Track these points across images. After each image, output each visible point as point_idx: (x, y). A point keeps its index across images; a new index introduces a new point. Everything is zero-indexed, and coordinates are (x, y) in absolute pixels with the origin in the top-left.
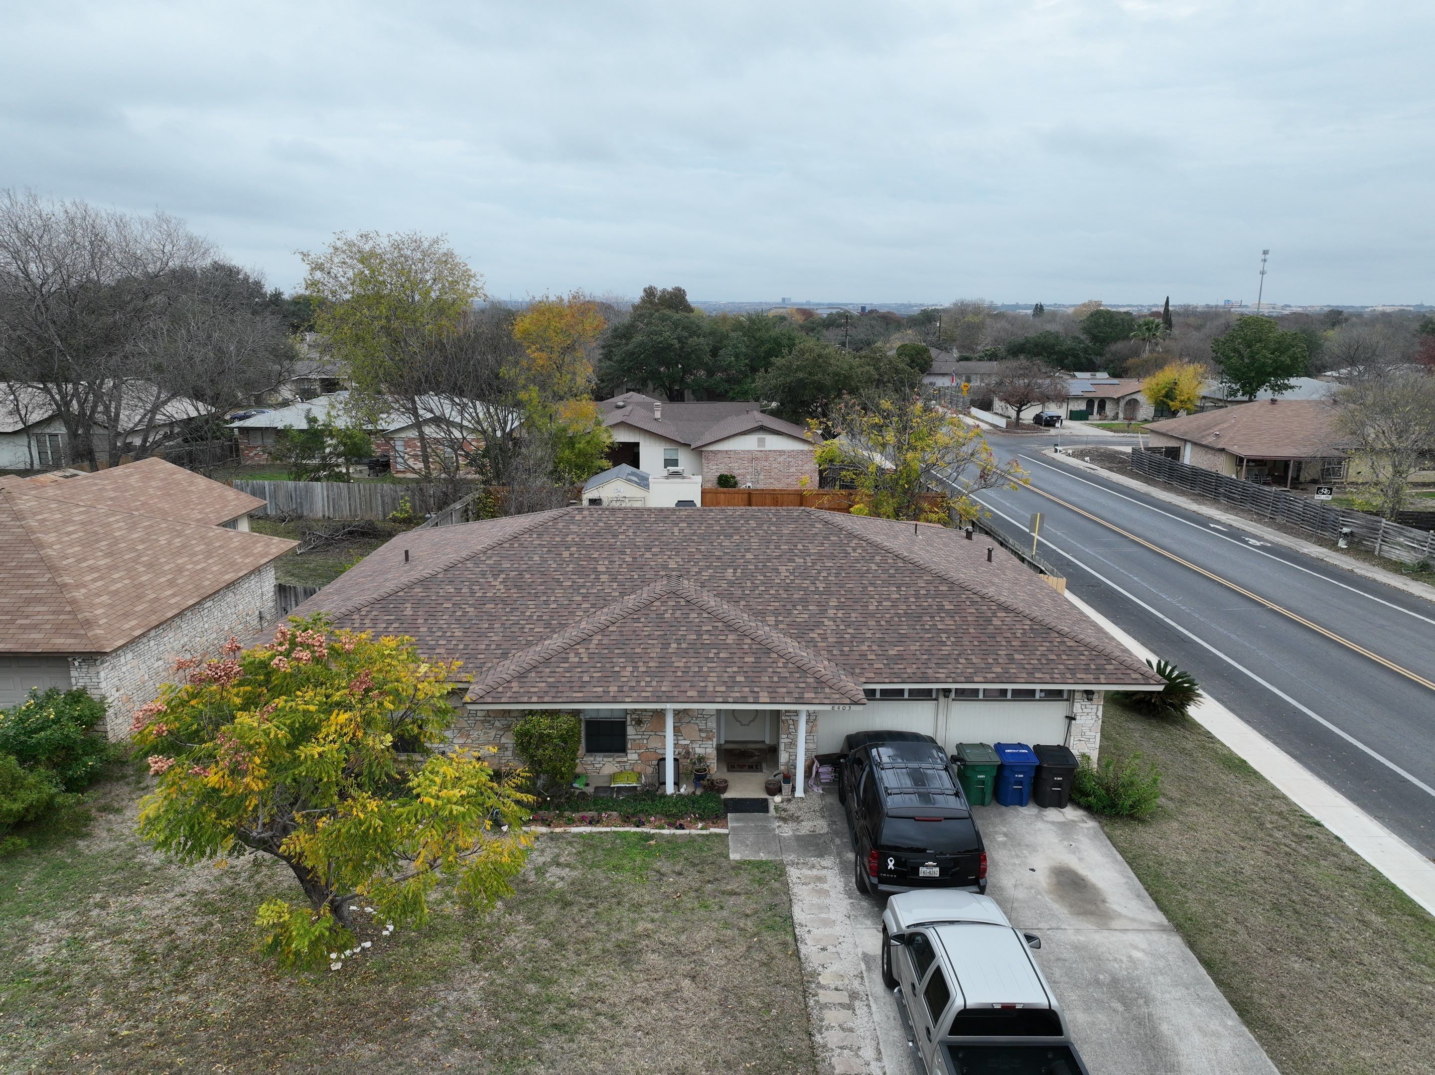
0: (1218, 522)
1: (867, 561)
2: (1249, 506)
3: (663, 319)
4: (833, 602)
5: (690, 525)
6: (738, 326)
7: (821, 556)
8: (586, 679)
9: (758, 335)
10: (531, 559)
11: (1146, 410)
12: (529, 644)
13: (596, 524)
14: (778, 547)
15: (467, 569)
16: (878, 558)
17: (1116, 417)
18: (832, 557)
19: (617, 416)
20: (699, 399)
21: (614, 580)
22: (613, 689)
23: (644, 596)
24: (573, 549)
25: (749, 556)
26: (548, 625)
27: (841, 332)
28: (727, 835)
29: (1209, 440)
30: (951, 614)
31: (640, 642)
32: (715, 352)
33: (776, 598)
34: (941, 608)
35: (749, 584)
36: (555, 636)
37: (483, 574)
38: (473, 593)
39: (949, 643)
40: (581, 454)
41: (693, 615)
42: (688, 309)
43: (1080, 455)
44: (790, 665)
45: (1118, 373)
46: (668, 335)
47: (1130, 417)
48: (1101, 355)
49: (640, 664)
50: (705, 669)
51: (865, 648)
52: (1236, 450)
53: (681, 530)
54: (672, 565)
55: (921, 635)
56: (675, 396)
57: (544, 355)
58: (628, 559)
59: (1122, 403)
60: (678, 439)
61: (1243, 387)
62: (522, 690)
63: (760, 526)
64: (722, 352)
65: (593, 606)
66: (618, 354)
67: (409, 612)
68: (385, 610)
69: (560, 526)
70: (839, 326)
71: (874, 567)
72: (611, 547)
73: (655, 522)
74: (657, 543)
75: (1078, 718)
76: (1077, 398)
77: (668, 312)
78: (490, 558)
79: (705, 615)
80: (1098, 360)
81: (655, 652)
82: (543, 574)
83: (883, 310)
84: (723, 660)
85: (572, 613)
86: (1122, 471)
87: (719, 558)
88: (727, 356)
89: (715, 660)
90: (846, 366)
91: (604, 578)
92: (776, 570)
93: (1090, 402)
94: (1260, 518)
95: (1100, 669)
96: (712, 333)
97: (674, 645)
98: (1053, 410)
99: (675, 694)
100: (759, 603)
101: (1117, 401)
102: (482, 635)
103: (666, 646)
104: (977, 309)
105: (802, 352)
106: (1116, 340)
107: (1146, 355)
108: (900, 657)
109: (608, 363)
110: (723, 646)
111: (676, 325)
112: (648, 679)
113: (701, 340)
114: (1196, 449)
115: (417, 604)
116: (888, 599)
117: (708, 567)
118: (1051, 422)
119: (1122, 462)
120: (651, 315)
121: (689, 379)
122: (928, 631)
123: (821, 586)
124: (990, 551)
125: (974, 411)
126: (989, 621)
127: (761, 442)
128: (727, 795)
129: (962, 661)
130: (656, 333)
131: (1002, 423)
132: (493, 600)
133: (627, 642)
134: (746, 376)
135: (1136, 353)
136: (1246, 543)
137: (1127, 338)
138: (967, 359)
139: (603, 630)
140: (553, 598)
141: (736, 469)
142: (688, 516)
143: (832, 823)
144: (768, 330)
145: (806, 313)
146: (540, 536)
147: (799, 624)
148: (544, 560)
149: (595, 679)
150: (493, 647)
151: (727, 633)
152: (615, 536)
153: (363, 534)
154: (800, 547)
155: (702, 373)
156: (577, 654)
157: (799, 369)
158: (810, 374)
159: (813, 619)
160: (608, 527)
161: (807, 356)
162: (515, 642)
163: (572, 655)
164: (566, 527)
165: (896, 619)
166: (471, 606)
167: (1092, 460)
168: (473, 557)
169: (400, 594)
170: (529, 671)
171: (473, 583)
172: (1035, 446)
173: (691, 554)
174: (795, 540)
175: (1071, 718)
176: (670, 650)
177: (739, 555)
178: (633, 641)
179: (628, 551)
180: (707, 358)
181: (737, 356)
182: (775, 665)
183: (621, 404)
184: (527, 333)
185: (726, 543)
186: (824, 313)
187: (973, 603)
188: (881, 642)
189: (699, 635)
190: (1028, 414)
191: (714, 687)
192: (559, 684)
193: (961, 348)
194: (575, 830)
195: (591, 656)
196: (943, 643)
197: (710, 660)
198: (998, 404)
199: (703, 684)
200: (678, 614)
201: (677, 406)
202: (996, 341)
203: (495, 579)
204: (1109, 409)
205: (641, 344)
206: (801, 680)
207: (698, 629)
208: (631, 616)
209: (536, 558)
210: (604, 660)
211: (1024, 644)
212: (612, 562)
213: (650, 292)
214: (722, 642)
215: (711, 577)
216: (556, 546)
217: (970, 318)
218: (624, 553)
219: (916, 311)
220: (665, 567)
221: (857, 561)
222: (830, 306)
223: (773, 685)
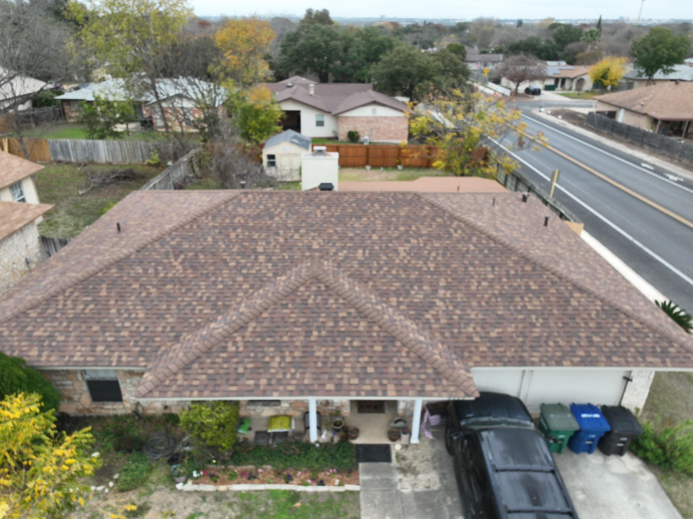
0: (646, 162)
1: (466, 242)
2: (664, 151)
3: (316, 29)
4: (442, 283)
5: (329, 207)
6: (359, 34)
7: (430, 237)
8: (241, 370)
9: (371, 39)
10: (205, 240)
11: (588, 85)
12: (198, 326)
13: (257, 207)
14: (397, 229)
15: (155, 250)
16: (474, 239)
17: (570, 89)
18: (439, 238)
19: (287, 94)
20: (336, 81)
21: (269, 260)
22: (263, 381)
23: (293, 278)
24: (239, 230)
25: (375, 237)
26: (214, 306)
27: (415, 35)
28: (358, 492)
29: (637, 108)
30: (537, 294)
31: (287, 329)
32: (346, 50)
33: (397, 277)
34: (528, 288)
35: (375, 264)
36: (220, 318)
37: (167, 254)
38: (157, 273)
39: (538, 325)
40: (262, 123)
41: (331, 301)
42: (330, 22)
43: (555, 114)
44: (412, 355)
45: (571, 62)
46: (318, 39)
47: (579, 89)
48: (562, 50)
49: (287, 354)
50: (341, 359)
51: (470, 330)
52: (654, 114)
53: (322, 213)
54: (315, 246)
55: (515, 316)
56: (323, 79)
57: (236, 57)
58: (281, 240)
59: (575, 81)
60: (324, 108)
61: (647, 72)
62: (186, 383)
63: (382, 208)
64: (350, 50)
65: (252, 286)
66: (290, 51)
67: (104, 293)
68: (86, 292)
69: (230, 208)
70: (413, 32)
71: (472, 247)
72: (269, 228)
73: (303, 205)
74: (304, 225)
75: (634, 380)
76: (550, 78)
77: (318, 25)
78: (173, 239)
79: (341, 301)
80: (560, 54)
81: (299, 341)
82: (214, 254)
83: (436, 23)
84: (356, 349)
85: (235, 294)
86: (581, 125)
87: (351, 239)
88: (353, 52)
89: (350, 349)
90: (425, 62)
91: (262, 258)
92: (396, 251)
93: (557, 80)
94: (672, 159)
95: (665, 351)
96: (344, 38)
97: (315, 333)
98: (537, 85)
99: (316, 387)
100: (384, 284)
101: (572, 80)
102: (161, 317)
103: (308, 334)
104: (490, 22)
105: (399, 52)
106: (572, 41)
107: (588, 51)
108: (500, 340)
109: (285, 57)
110: (355, 334)
111: (323, 33)
112: (293, 371)
113: (338, 43)
114: (628, 113)
115: (112, 284)
116: (485, 279)
117: (343, 248)
118: (537, 92)
119: (580, 119)
120: (309, 27)
121: (331, 66)
122: (520, 312)
123: (432, 266)
124: (547, 219)
125: (491, 85)
126: (567, 301)
127: (374, 111)
128: (359, 441)
129: (551, 343)
130: (313, 38)
131: (507, 93)
132: (172, 281)
133: (277, 329)
134: (364, 65)
135: (582, 50)
136: (668, 178)
137: (577, 40)
138: (484, 52)
139: (257, 318)
140: (220, 279)
141: (359, 128)
142: (328, 199)
143: (443, 477)
144: (377, 36)
145: (395, 24)
146: (214, 217)
147: (416, 304)
148: (215, 241)
149: (248, 371)
150: (168, 329)
151: (359, 319)
152: (272, 218)
153: (125, 178)
154: (414, 228)
155: (338, 63)
156: (235, 343)
157: (397, 63)
158: (404, 66)
159: (427, 300)
160: (267, 209)
161: (402, 55)
162: (186, 324)
163: (230, 344)
164: (235, 209)
165: (493, 300)
166: (154, 286)
167: (563, 118)
168: (160, 239)
169: (100, 274)
170: (193, 362)
171: (158, 263)
172: (527, 108)
173: (330, 235)
174: (410, 221)
175: (627, 379)
176: (313, 339)
177: (367, 236)
178: (282, 329)
179: (281, 232)
180: (341, 54)
181: (359, 52)
182: (399, 354)
183: (290, 84)
184: (223, 42)
185: (357, 225)
186: (404, 24)
187: (554, 283)
188: (483, 323)
189: (336, 322)
190: (522, 88)
191: (349, 379)
192: (217, 377)
193: (480, 46)
194: (236, 487)
195: (246, 344)
196: (533, 325)
197: (345, 349)
198: (504, 81)
199: (339, 376)
200: (319, 299)
201: (325, 87)
202: (501, 42)
203: (176, 260)
204: (567, 84)
205: (303, 45)
206: (422, 371)
207: (334, 315)
208: (280, 302)
209: (210, 239)
210: (257, 350)
211: (599, 326)
212: (268, 243)
213: (309, 12)
214: (354, 329)
215: (346, 257)
216: (225, 228)
217: (486, 28)
218: (277, 234)
219: (453, 24)
220: (309, 248)
221: (458, 241)
222: (407, 20)
223: (398, 376)
